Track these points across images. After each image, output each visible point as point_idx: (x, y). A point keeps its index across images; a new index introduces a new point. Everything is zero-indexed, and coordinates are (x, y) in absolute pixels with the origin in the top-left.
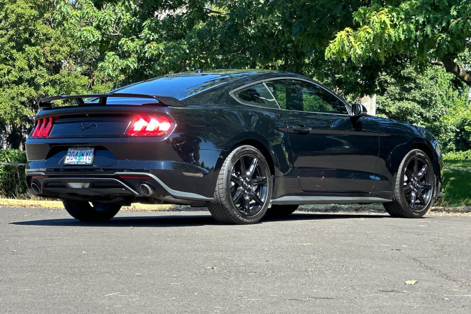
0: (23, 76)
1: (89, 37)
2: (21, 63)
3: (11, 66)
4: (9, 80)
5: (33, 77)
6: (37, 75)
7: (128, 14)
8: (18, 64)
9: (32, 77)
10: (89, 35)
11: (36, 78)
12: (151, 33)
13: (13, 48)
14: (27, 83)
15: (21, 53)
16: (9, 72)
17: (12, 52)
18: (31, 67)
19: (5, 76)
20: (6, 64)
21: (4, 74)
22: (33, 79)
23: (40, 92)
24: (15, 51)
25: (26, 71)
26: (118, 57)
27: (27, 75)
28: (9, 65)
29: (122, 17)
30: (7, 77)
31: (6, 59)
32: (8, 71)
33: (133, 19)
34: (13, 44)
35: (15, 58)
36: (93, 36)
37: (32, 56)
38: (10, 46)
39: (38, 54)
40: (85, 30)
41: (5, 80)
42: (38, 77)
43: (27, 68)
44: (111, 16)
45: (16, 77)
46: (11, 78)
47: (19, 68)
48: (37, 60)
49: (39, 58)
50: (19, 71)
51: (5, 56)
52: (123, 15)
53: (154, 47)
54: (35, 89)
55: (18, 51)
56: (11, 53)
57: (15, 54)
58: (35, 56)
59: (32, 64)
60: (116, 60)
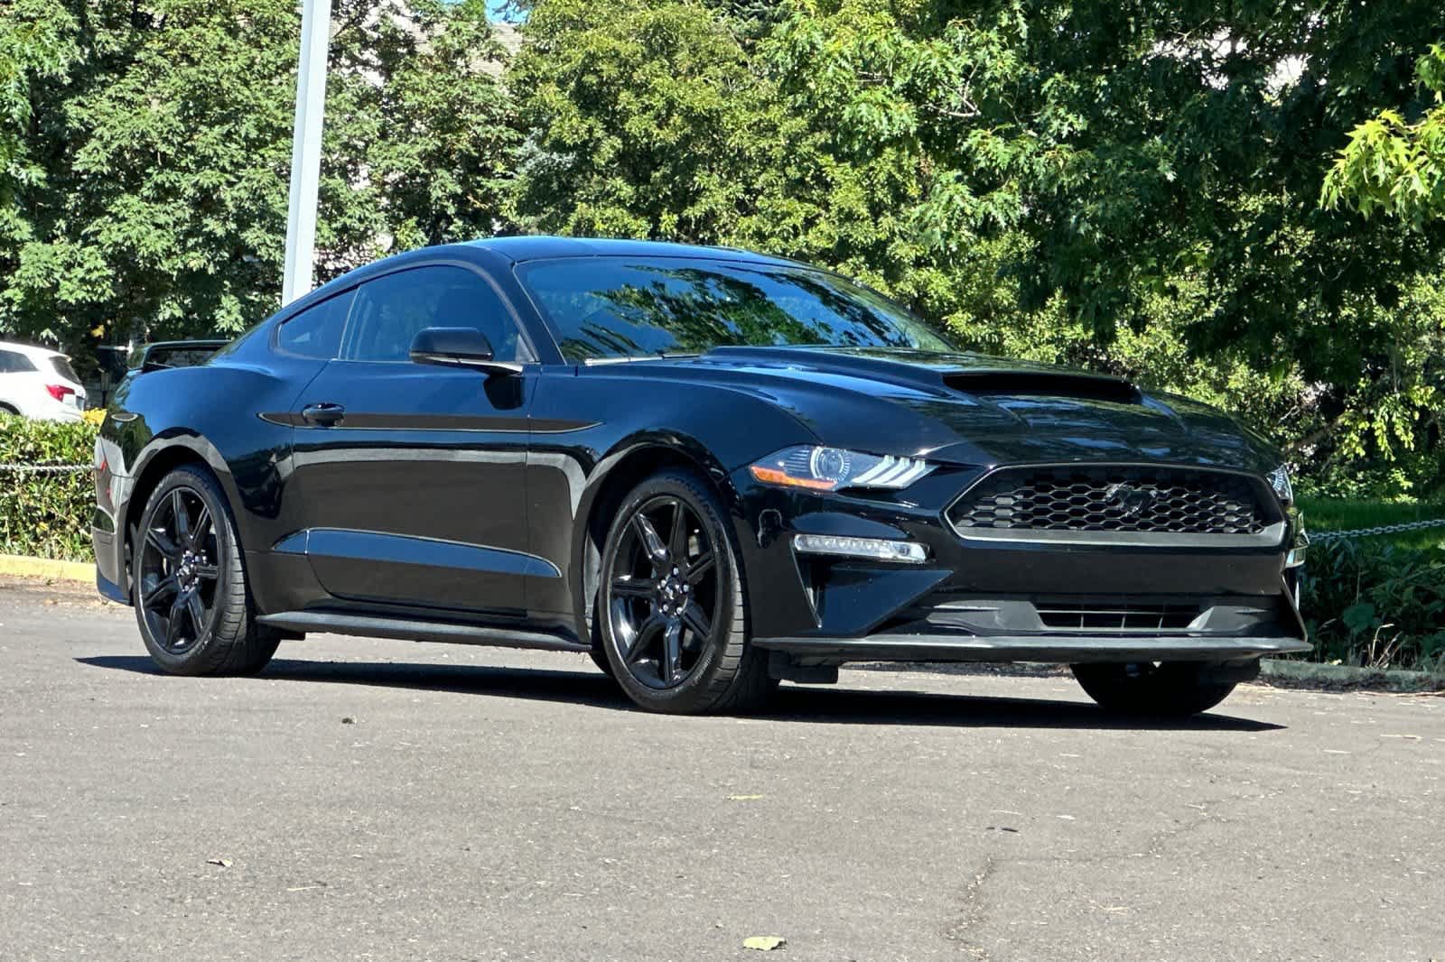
0: (851, 236)
1: (876, 124)
2: (848, 194)
3: (819, 205)
4: (808, 246)
5: (884, 238)
6: (893, 234)
7: (1009, 52)
8: (837, 198)
9: (878, 241)
10: (876, 116)
11: (893, 242)
12: (1067, 113)
13: (825, 149)
14: (862, 259)
15: (848, 164)
16: (810, 222)
17: (822, 161)
18: (876, 210)
19: (796, 235)
20: (800, 199)
21: (795, 227)
22: (881, 245)
23: (901, 285)
24: (831, 157)
25: (863, 220)
26: (964, 189)
27: (864, 234)
28: (811, 201)
29: (988, 63)
30: (801, 238)
31: (801, 181)
32: (806, 219)
33: (1021, 71)
34: (822, 137)
35: (829, 179)
36: (890, 119)
37: (882, 177)
38: (814, 145)
39: (900, 169)
40: (865, 101)
41: (796, 249)
42: (898, 241)
43: (864, 211)
44: (948, 59)
45: (830, 238)
46: (815, 243)
47: (841, 210)
48: (897, 188)
49: (904, 184)
50: (840, 220)
51: (798, 175)
52: (992, 56)
53: (1065, 161)
54: (886, 276)
55: (839, 160)
56: (816, 164)
57: (828, 169)
58: (890, 176)
59: (881, 200)
60: (957, 198)
